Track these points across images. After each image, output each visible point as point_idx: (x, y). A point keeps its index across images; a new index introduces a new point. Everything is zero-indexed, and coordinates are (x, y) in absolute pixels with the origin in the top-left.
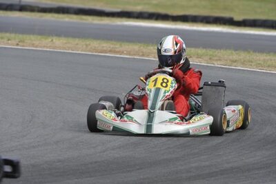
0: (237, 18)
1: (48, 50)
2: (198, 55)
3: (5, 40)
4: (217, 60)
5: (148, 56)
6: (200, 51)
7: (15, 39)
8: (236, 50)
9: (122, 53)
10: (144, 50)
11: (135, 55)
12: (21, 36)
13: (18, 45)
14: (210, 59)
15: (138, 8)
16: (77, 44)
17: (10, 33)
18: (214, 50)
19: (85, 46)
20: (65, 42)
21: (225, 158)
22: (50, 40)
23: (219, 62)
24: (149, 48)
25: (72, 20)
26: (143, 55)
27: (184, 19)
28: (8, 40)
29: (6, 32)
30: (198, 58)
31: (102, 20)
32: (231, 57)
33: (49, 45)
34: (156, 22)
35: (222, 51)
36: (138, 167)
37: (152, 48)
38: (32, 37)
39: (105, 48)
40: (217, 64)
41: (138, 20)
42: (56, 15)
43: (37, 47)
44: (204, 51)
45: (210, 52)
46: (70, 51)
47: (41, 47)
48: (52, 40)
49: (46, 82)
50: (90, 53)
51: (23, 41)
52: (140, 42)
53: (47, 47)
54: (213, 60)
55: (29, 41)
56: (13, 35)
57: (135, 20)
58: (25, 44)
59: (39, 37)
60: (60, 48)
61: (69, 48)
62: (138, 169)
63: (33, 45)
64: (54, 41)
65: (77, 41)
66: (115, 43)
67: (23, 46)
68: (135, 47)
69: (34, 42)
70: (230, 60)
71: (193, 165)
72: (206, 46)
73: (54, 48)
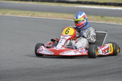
1: (45, 18)
2: (112, 20)
3: (26, 14)
4: (120, 22)
6: (113, 18)
7: (31, 13)
12: (33, 12)
13: (32, 16)
14: (117, 21)
16: (58, 16)
18: (119, 18)
19: (61, 16)
20: (53, 14)
27: (105, 4)
28: (28, 14)
30: (112, 21)
31: (68, 5)
33: (46, 16)
37: (91, 17)
38: (38, 13)
39: (70, 17)
40: (121, 24)
43: (40, 17)
44: (115, 18)
45: (117, 18)
46: (55, 19)
48: (47, 14)
50: (64, 19)
53: (44, 17)
54: (119, 22)
56: (29, 12)
59: (41, 13)
60: (50, 17)
61: (54, 17)
64: (48, 14)
67: (34, 17)
72: (115, 16)
73: (48, 17)
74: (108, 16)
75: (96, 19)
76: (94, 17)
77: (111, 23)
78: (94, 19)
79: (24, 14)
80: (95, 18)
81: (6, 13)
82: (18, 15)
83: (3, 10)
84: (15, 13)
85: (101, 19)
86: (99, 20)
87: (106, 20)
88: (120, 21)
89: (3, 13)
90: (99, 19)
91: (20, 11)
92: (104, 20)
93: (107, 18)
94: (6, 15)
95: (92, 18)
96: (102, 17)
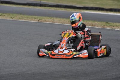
2: (116, 26)
3: (34, 19)
5: (95, 26)
6: (117, 24)
7: (38, 18)
10: (93, 24)
12: (40, 17)
13: (39, 21)
15: (91, 5)
16: (64, 21)
17: (36, 16)
19: (68, 22)
20: (59, 19)
22: (53, 19)
24: (95, 22)
25: (62, 11)
26: (93, 26)
28: (35, 19)
29: (34, 15)
30: (116, 27)
31: (75, 10)
33: (52, 21)
34: (98, 11)
37: (97, 23)
38: (45, 17)
41: (91, 11)
42: (56, 8)
43: (47, 22)
44: (119, 24)
47: (49, 22)
48: (54, 19)
49: (51, 37)
51: (41, 19)
52: (92, 20)
56: (37, 17)
58: (42, 21)
59: (48, 18)
60: (57, 22)
61: (61, 23)
63: (45, 21)
65: (64, 19)
67: (41, 21)
68: (89, 22)
71: (114, 74)
73: (54, 22)
74: (113, 22)
75: (101, 25)
76: (99, 23)
77: (116, 29)
78: (99, 25)
79: (31, 19)
80: (100, 23)
81: (13, 17)
82: (25, 19)
83: (11, 14)
84: (23, 18)
85: (106, 25)
86: (104, 26)
87: (110, 26)
89: (11, 18)
91: (28, 16)
93: (112, 24)
94: (14, 19)
95: (98, 24)
96: (107, 23)
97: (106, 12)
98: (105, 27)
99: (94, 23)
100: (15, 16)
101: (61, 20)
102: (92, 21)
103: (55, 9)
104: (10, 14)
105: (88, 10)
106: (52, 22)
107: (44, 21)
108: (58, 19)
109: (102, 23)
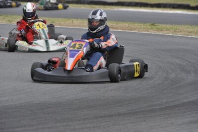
0: (193, 4)
2: (167, 29)
4: (179, 32)
5: (134, 30)
6: (168, 26)
8: (191, 25)
9: (117, 28)
10: (132, 27)
11: (125, 29)
12: (52, 19)
14: (175, 31)
20: (81, 22)
21: (184, 95)
22: (71, 21)
23: (180, 33)
26: (131, 30)
27: (158, 6)
31: (105, 8)
32: (188, 30)
33: (70, 24)
34: (140, 8)
35: (182, 26)
36: (127, 103)
37: (137, 25)
38: (60, 19)
40: (179, 35)
41: (129, 7)
42: (76, 5)
43: (62, 25)
44: (171, 26)
45: (175, 27)
46: (84, 28)
47: (65, 25)
51: (54, 22)
52: (129, 21)
53: (67, 25)
54: (177, 32)
55: (58, 22)
57: (127, 7)
59: (64, 19)
60: (77, 26)
61: (83, 26)
62: (128, 104)
63: (60, 25)
64: (74, 21)
66: (113, 22)
68: (126, 25)
69: (60, 23)
70: (188, 32)
72: (172, 23)
73: (73, 26)
74: (161, 23)
75: (144, 29)
76: (140, 26)
77: (166, 33)
78: (141, 28)
80: (142, 26)
81: (12, 21)
83: (8, 16)
85: (151, 28)
86: (148, 30)
87: (157, 29)
88: (178, 30)
89: (9, 21)
90: (148, 28)
92: (156, 30)
93: (160, 26)
95: (139, 27)
96: (153, 25)
97: (151, 9)
98: (150, 31)
99: (132, 25)
100: (14, 18)
101: (84, 23)
102: (129, 23)
103: (74, 6)
104: (6, 16)
105: (124, 7)
106: (70, 26)
107: (58, 25)
108: (78, 21)
109: (145, 25)
